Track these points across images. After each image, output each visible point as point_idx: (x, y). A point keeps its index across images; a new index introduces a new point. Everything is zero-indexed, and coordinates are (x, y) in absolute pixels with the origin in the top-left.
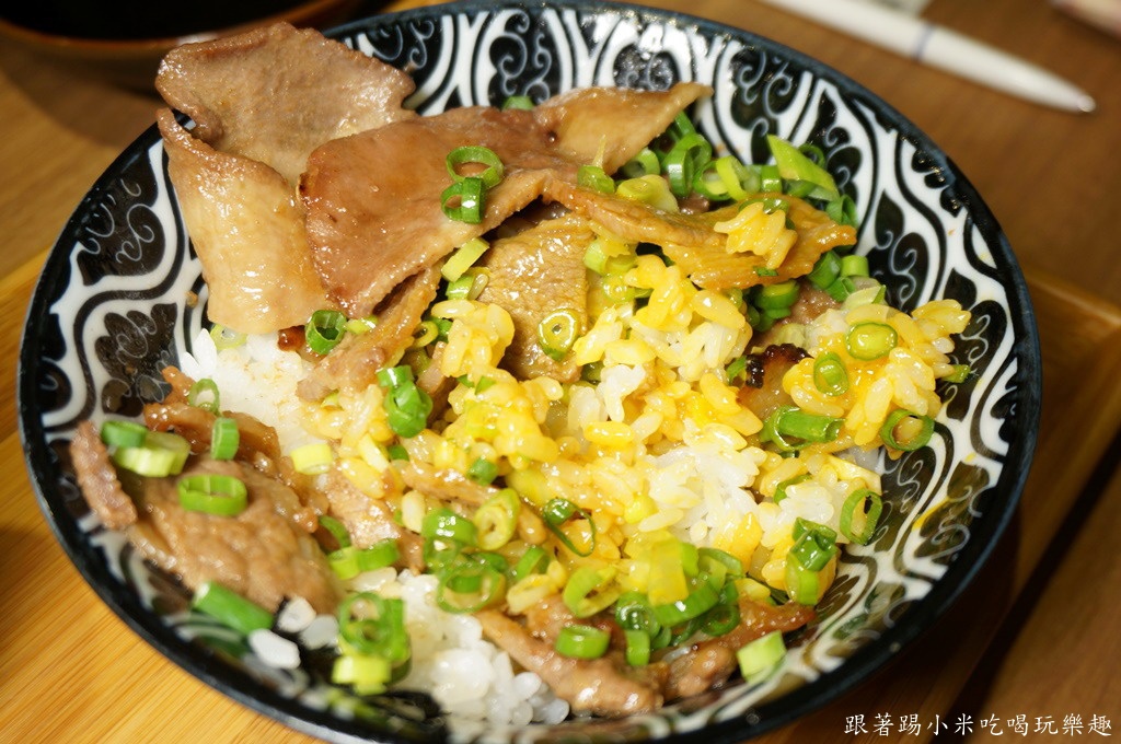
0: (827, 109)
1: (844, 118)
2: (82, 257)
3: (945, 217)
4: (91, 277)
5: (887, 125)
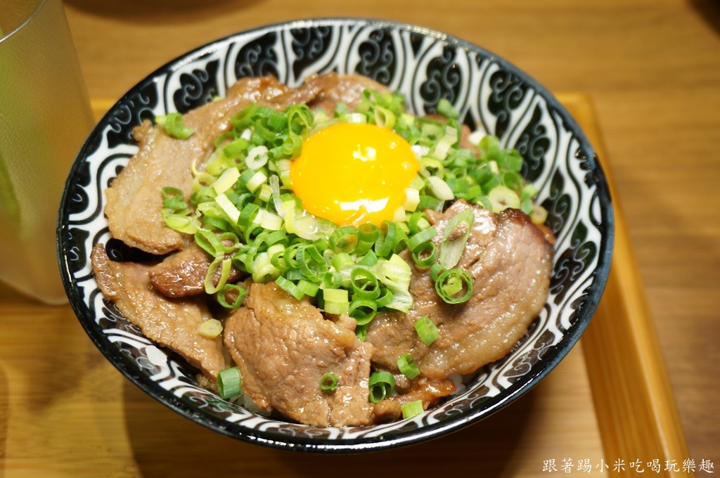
0: (538, 114)
1: (546, 120)
2: (110, 134)
3: (584, 187)
4: (112, 144)
5: (568, 128)
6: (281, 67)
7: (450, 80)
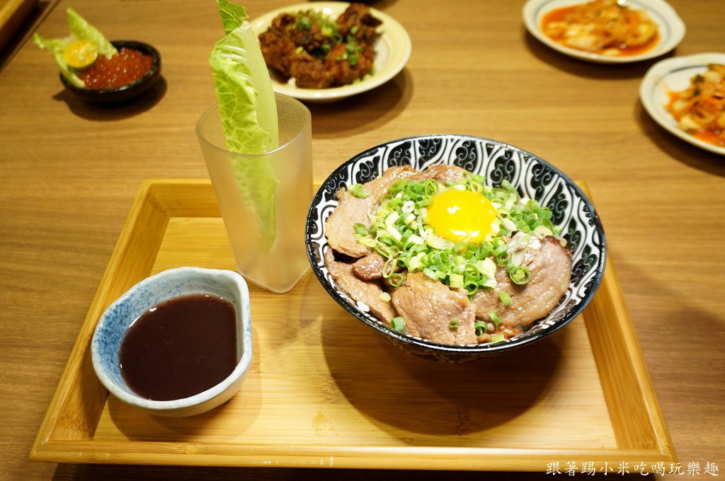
0: (560, 187)
1: (565, 191)
2: (326, 194)
3: (588, 226)
4: (327, 200)
5: (578, 195)
6: (412, 161)
7: (509, 169)
